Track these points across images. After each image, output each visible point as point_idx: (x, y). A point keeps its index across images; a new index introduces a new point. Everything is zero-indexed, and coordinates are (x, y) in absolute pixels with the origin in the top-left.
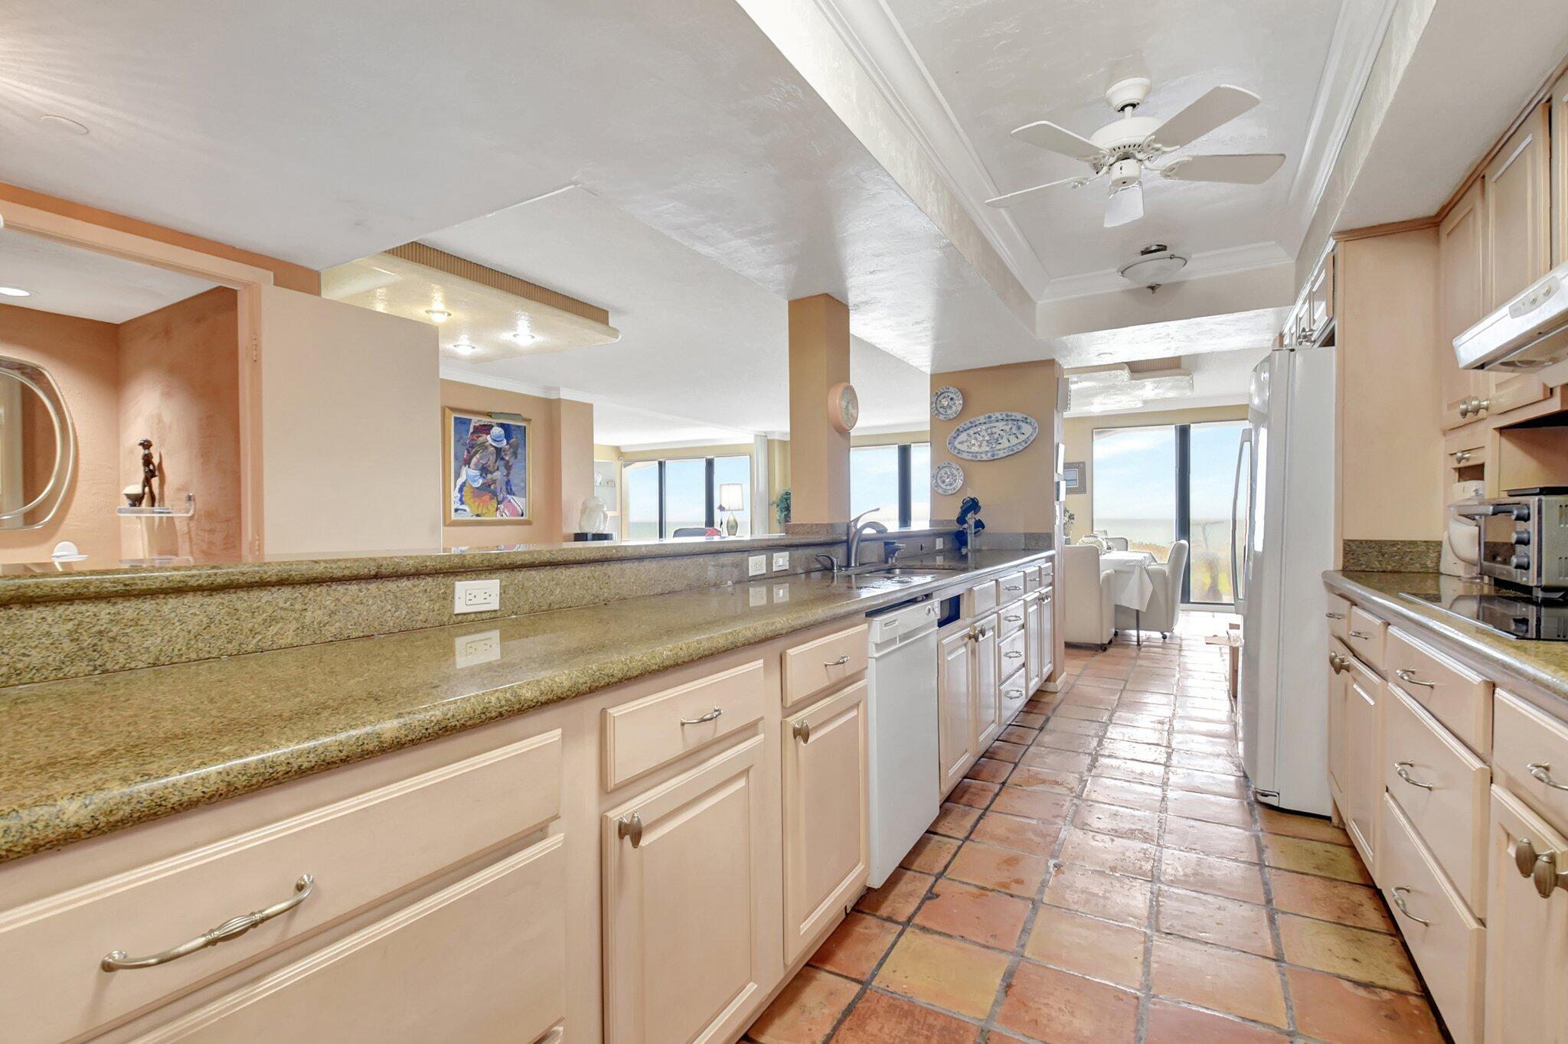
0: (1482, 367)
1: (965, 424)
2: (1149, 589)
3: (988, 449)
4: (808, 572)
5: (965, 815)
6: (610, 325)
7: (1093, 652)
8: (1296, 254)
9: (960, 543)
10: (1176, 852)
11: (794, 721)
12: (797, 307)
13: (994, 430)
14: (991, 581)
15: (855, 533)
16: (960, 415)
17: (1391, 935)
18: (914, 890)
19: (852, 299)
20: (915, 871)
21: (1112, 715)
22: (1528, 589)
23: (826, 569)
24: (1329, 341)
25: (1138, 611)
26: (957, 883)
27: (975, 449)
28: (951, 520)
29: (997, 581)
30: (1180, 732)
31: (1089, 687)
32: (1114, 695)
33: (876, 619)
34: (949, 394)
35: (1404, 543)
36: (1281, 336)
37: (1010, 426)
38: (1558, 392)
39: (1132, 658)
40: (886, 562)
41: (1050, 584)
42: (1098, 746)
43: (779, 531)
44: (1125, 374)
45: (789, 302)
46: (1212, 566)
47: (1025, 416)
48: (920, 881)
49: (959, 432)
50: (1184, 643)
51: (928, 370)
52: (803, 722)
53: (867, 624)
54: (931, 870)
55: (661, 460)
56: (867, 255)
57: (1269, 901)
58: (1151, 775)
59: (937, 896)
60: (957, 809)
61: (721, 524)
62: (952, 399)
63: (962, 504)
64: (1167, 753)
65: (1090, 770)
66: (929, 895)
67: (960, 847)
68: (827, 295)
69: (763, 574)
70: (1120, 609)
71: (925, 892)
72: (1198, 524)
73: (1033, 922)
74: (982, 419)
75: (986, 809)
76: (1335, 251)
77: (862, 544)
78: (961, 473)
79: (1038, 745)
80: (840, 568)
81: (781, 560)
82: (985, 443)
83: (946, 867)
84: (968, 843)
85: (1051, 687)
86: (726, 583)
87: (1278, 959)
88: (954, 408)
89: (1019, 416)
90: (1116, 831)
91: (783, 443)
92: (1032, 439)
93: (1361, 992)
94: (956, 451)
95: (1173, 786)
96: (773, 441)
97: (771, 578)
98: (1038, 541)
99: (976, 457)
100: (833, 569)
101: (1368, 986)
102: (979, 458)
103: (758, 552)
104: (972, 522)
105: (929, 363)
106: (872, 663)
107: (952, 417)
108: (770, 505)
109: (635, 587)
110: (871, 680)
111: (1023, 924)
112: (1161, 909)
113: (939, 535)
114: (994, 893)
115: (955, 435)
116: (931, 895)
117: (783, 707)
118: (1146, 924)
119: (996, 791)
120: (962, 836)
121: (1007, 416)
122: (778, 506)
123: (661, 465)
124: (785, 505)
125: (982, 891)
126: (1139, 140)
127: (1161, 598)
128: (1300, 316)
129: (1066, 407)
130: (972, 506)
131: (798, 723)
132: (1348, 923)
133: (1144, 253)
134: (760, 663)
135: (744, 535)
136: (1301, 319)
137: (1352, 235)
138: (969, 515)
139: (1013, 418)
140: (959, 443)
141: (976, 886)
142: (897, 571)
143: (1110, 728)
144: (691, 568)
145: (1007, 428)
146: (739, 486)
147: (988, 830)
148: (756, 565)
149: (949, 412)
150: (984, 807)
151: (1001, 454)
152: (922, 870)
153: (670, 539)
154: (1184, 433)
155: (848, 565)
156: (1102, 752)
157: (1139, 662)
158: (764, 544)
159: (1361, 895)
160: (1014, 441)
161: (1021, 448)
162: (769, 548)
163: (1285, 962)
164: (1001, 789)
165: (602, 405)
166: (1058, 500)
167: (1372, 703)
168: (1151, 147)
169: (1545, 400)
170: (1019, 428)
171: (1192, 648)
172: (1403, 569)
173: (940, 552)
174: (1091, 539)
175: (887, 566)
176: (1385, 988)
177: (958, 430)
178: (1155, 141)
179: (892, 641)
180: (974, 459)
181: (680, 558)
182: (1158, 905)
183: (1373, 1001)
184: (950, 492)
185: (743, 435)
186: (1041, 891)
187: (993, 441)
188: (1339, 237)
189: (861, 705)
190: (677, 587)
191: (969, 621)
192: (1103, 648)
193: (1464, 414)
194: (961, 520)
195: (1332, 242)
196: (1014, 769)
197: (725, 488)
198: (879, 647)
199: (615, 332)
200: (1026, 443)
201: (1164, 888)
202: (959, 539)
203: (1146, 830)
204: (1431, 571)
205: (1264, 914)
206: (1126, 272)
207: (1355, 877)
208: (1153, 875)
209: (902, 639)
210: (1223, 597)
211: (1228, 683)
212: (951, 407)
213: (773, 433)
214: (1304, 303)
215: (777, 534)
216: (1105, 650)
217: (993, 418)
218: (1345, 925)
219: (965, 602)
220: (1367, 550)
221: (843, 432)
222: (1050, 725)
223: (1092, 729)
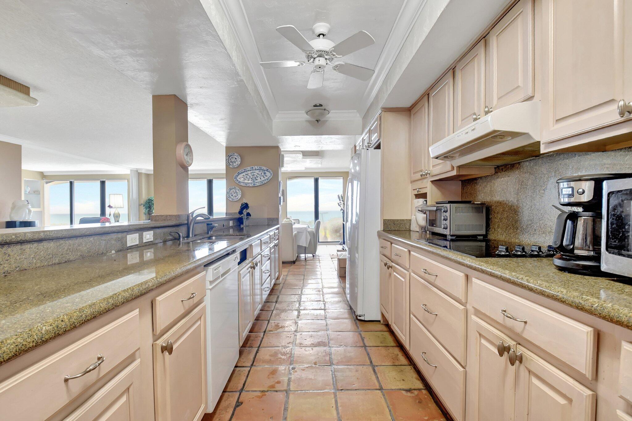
0: (437, 158)
1: (242, 170)
2: (309, 238)
3: (252, 182)
4: (165, 242)
5: (249, 353)
6: (31, 96)
7: (290, 265)
8: (363, 117)
9: (240, 223)
10: (336, 348)
11: (161, 342)
12: (157, 99)
13: (254, 174)
14: (258, 240)
15: (192, 219)
16: (239, 166)
17: (410, 365)
18: (230, 404)
19: (190, 100)
20: (229, 392)
21: (302, 291)
22: (445, 236)
23: (175, 239)
24: (378, 147)
25: (305, 247)
26: (250, 392)
27: (246, 181)
28: (236, 213)
29: (260, 240)
30: (326, 294)
31: (291, 279)
32: (301, 282)
33: (210, 268)
34: (235, 156)
35: (401, 220)
36: (355, 147)
37: (261, 172)
38: (455, 168)
39: (304, 265)
40: (208, 233)
41: (278, 239)
42: (299, 306)
43: (144, 218)
44: (301, 156)
45: (153, 96)
46: (325, 229)
47: (267, 169)
48: (232, 397)
49: (239, 174)
50: (320, 258)
51: (224, 144)
52: (168, 342)
53: (205, 271)
54: (237, 388)
55: (71, 180)
56: (199, 77)
57: (371, 362)
58: (320, 315)
59: (242, 403)
60: (245, 350)
61: (110, 215)
62: (236, 159)
63: (241, 206)
64: (324, 304)
65: (298, 317)
66: (238, 404)
67: (249, 372)
68: (175, 95)
69: (137, 245)
70: (299, 247)
71: (235, 403)
72: (321, 213)
73: (288, 403)
74: (249, 168)
75: (259, 347)
76: (381, 115)
77: (195, 225)
78: (240, 192)
79: (276, 310)
80: (184, 238)
81: (148, 236)
82: (250, 179)
83: (244, 385)
84: (253, 368)
85: (278, 282)
86: (111, 252)
87: (381, 389)
88: (237, 163)
89: (265, 168)
90: (313, 344)
91: (148, 175)
92: (270, 178)
93: (409, 394)
94: (238, 182)
95: (329, 319)
96: (141, 173)
97: (142, 247)
98: (272, 221)
99: (247, 185)
100: (180, 239)
101: (409, 390)
102: (248, 186)
103: (133, 232)
104: (245, 213)
105: (225, 141)
106: (208, 292)
107: (236, 167)
108: (140, 205)
109: (35, 261)
110: (207, 302)
111: (283, 406)
112: (337, 378)
113: (231, 219)
114: (269, 392)
115: (237, 175)
116: (239, 404)
117: (154, 335)
118: (333, 388)
119: (262, 336)
120: (249, 365)
121: (260, 168)
122: (144, 206)
123: (71, 183)
124: (149, 205)
125: (263, 393)
126: (327, 49)
127: (312, 241)
128: (364, 139)
129: (283, 166)
130: (245, 206)
131: (164, 342)
132: (397, 364)
133: (314, 106)
134: (136, 312)
135: (124, 222)
136: (365, 140)
137: (387, 110)
138: (244, 210)
139: (262, 169)
140: (239, 178)
141: (260, 391)
142: (214, 238)
143: (302, 296)
144: (85, 245)
145: (260, 173)
146: (121, 196)
147: (261, 358)
148: (132, 239)
149: (234, 164)
150: (258, 346)
151: (258, 184)
152: (232, 390)
153: (77, 225)
154: (316, 181)
155: (188, 236)
156: (301, 308)
157: (307, 267)
158: (138, 227)
159: (397, 351)
160: (263, 179)
161: (266, 182)
162: (140, 229)
163: (383, 389)
164: (264, 335)
165: (26, 145)
166: (280, 204)
167: (403, 280)
168: (332, 53)
169: (452, 171)
170: (265, 173)
171: (323, 259)
172: (400, 229)
173: (232, 227)
174: (288, 220)
175: (208, 236)
176: (415, 390)
177: (239, 173)
178: (334, 51)
179: (218, 278)
180: (246, 186)
181: (75, 238)
182: (335, 377)
183: (413, 396)
184: (235, 200)
185: (123, 169)
186: (289, 384)
187: (254, 179)
188: (383, 110)
189: (202, 318)
190: (72, 258)
191: (250, 259)
192: (294, 262)
193: (421, 175)
194: (241, 212)
195: (380, 111)
196: (268, 323)
197: (112, 196)
198: (211, 282)
199: (35, 101)
200: (268, 180)
201: (336, 367)
202: (240, 221)
203: (323, 341)
204: (408, 230)
205: (371, 369)
206: (308, 113)
207: (393, 344)
208: (330, 362)
209: (222, 277)
210: (328, 239)
211: (337, 272)
212: (235, 162)
213: (141, 169)
214: (366, 134)
215: (144, 221)
216: (294, 263)
217: (254, 168)
218: (395, 365)
219: (249, 252)
220: (390, 223)
221: (185, 168)
222: (280, 300)
223: (295, 298)
